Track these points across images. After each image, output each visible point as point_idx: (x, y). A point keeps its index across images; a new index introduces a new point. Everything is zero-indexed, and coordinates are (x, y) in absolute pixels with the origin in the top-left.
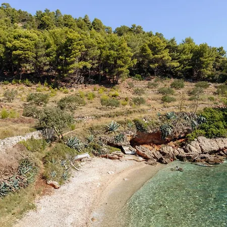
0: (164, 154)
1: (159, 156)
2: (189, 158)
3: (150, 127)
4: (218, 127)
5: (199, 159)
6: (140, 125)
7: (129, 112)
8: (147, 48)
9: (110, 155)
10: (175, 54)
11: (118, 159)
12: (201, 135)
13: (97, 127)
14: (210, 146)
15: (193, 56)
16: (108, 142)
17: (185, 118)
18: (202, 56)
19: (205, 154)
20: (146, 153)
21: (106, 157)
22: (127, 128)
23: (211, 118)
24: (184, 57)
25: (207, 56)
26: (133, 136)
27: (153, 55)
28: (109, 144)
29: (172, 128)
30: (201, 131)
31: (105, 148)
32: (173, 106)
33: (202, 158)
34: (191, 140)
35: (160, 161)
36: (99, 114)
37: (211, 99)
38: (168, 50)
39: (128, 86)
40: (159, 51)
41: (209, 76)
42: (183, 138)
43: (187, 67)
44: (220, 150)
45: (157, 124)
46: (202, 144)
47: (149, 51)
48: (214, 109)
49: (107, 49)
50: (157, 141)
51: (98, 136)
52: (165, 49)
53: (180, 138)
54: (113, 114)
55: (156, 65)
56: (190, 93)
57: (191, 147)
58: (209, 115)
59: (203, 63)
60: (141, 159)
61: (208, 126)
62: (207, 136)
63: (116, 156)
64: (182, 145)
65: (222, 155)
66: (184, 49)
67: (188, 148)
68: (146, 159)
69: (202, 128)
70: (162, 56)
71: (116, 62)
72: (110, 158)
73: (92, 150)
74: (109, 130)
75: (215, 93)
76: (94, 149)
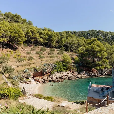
0: (44, 80)
1: (43, 81)
2: (53, 80)
3: (39, 70)
4: (61, 68)
5: (56, 81)
6: (36, 69)
7: (30, 64)
8: (30, 32)
9: (27, 82)
10: (41, 35)
11: (30, 83)
12: (55, 72)
13: (20, 71)
14: (59, 76)
15: (48, 37)
16: (25, 77)
17: (50, 65)
18: (52, 37)
19: (58, 78)
20: (39, 80)
21: (25, 83)
22: (31, 71)
23: (59, 65)
24: (45, 37)
25: (54, 37)
26: (33, 74)
27: (32, 35)
28: (25, 78)
29: (47, 70)
30: (55, 70)
31: (25, 79)
32: (45, 60)
33: (57, 80)
34: (52, 74)
35: (44, 82)
36: (18, 65)
37: (56, 56)
38: (38, 34)
39: (22, 49)
40: (35, 34)
41: (54, 46)
42: (49, 73)
43: (46, 41)
44: (62, 77)
45: (41, 68)
46: (56, 75)
47: (31, 34)
48: (59, 61)
49: (13, 33)
50: (40, 75)
51: (21, 75)
52: (37, 33)
53: (48, 73)
54: (24, 65)
55: (34, 40)
56: (49, 54)
57: (53, 76)
58: (58, 64)
59: (52, 40)
60: (38, 82)
61: (58, 68)
62: (58, 72)
63: (29, 82)
64: (49, 76)
65: (62, 79)
66: (44, 33)
67: (52, 77)
68: (39, 82)
69: (56, 69)
70: (36, 36)
71: (18, 39)
72: (27, 83)
73: (20, 80)
74: (25, 72)
75: (57, 54)
76: (21, 80)
